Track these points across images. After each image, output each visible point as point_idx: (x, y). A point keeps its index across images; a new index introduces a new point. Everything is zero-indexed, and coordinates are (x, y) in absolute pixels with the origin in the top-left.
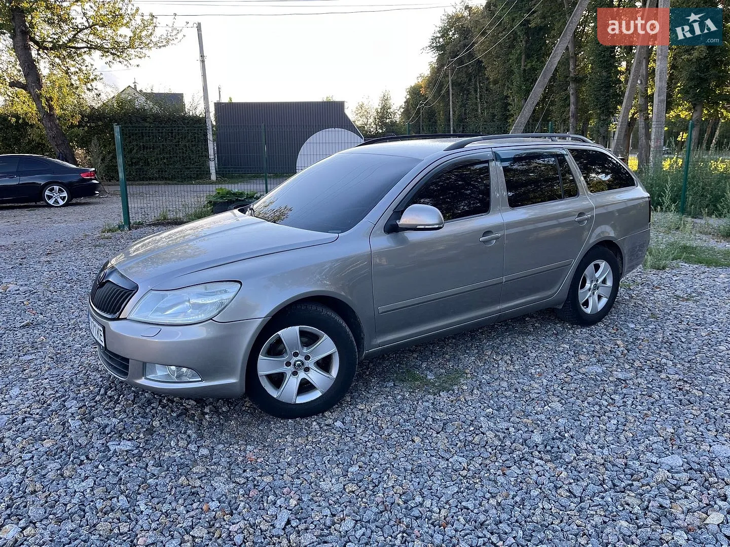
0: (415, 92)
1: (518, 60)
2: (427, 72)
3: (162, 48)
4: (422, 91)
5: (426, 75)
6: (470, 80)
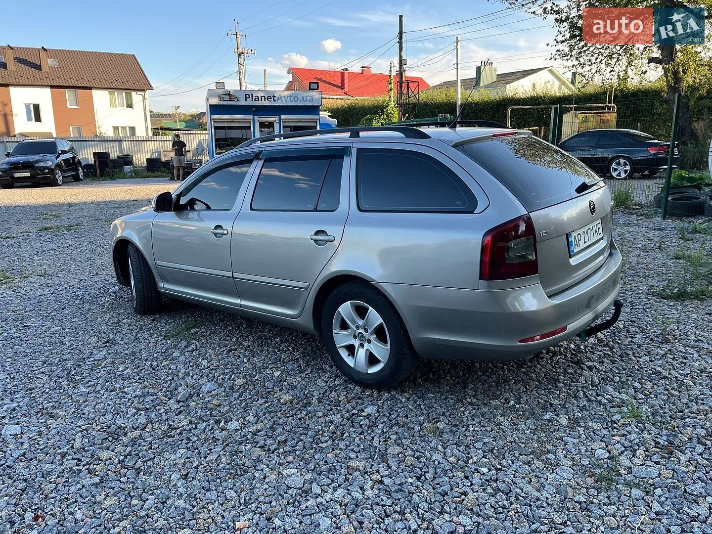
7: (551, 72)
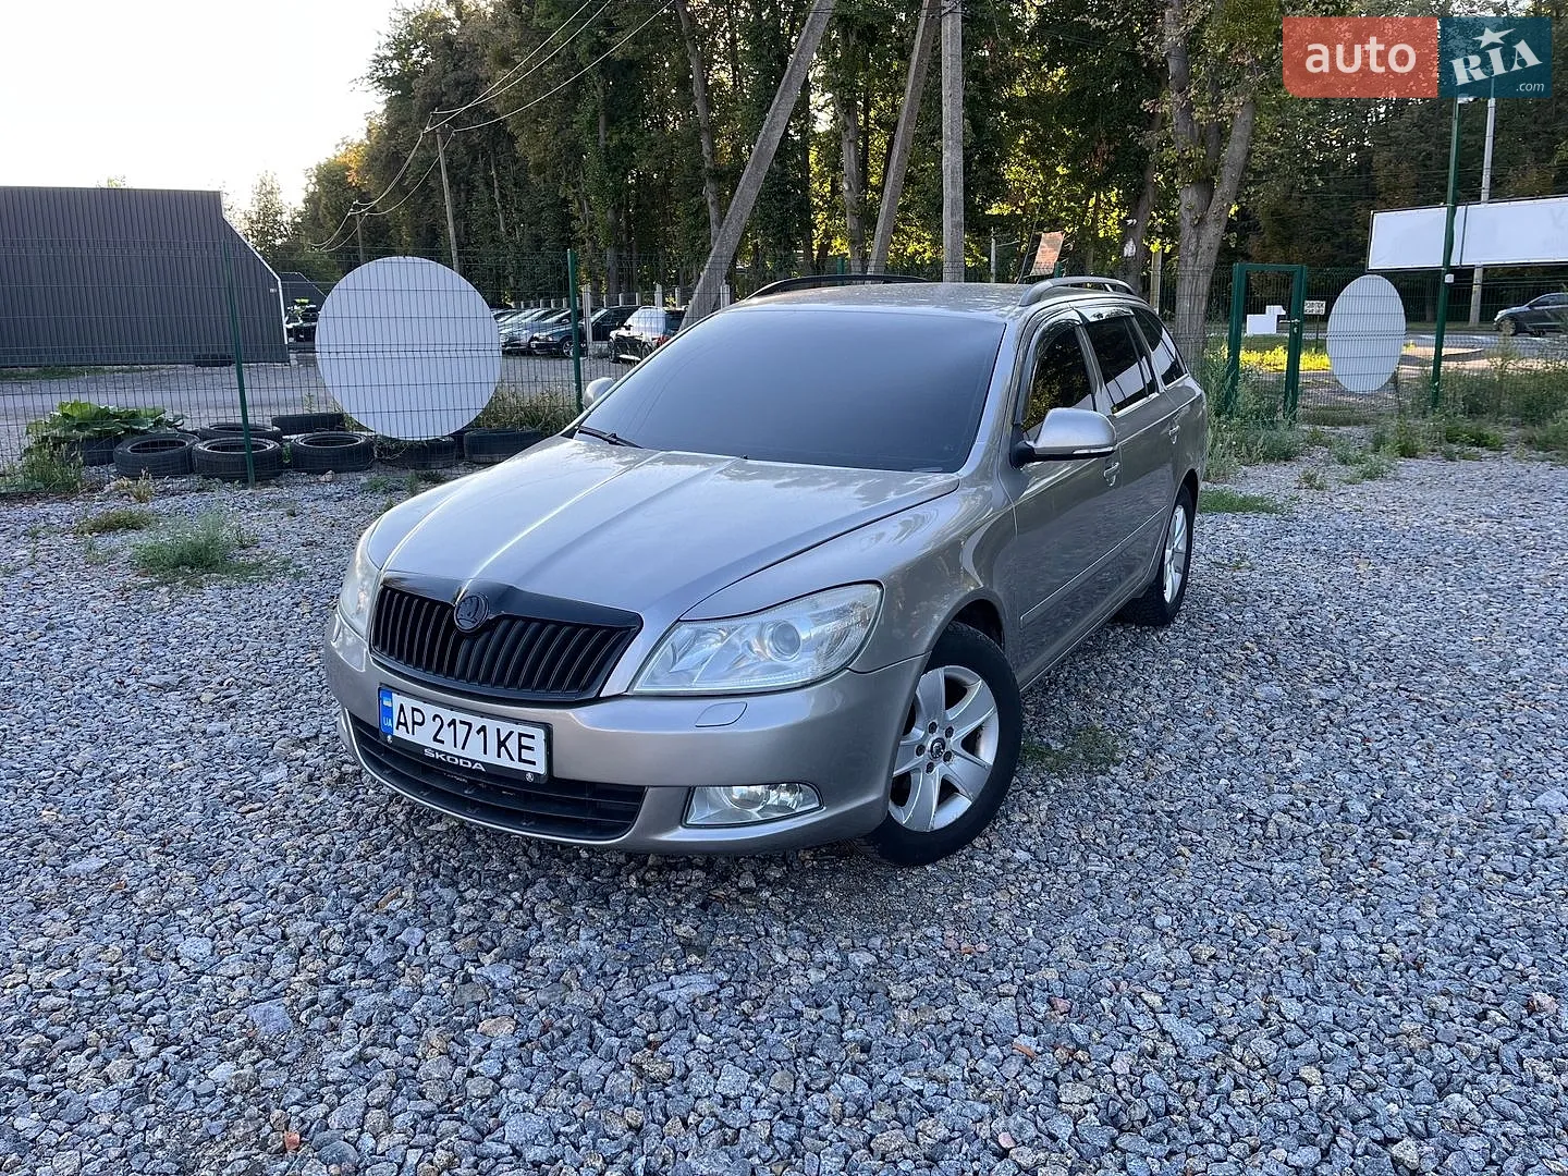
0: (331, 179)
1: (592, 125)
2: (358, 134)
4: (353, 179)
5: (357, 141)
6: (475, 159)
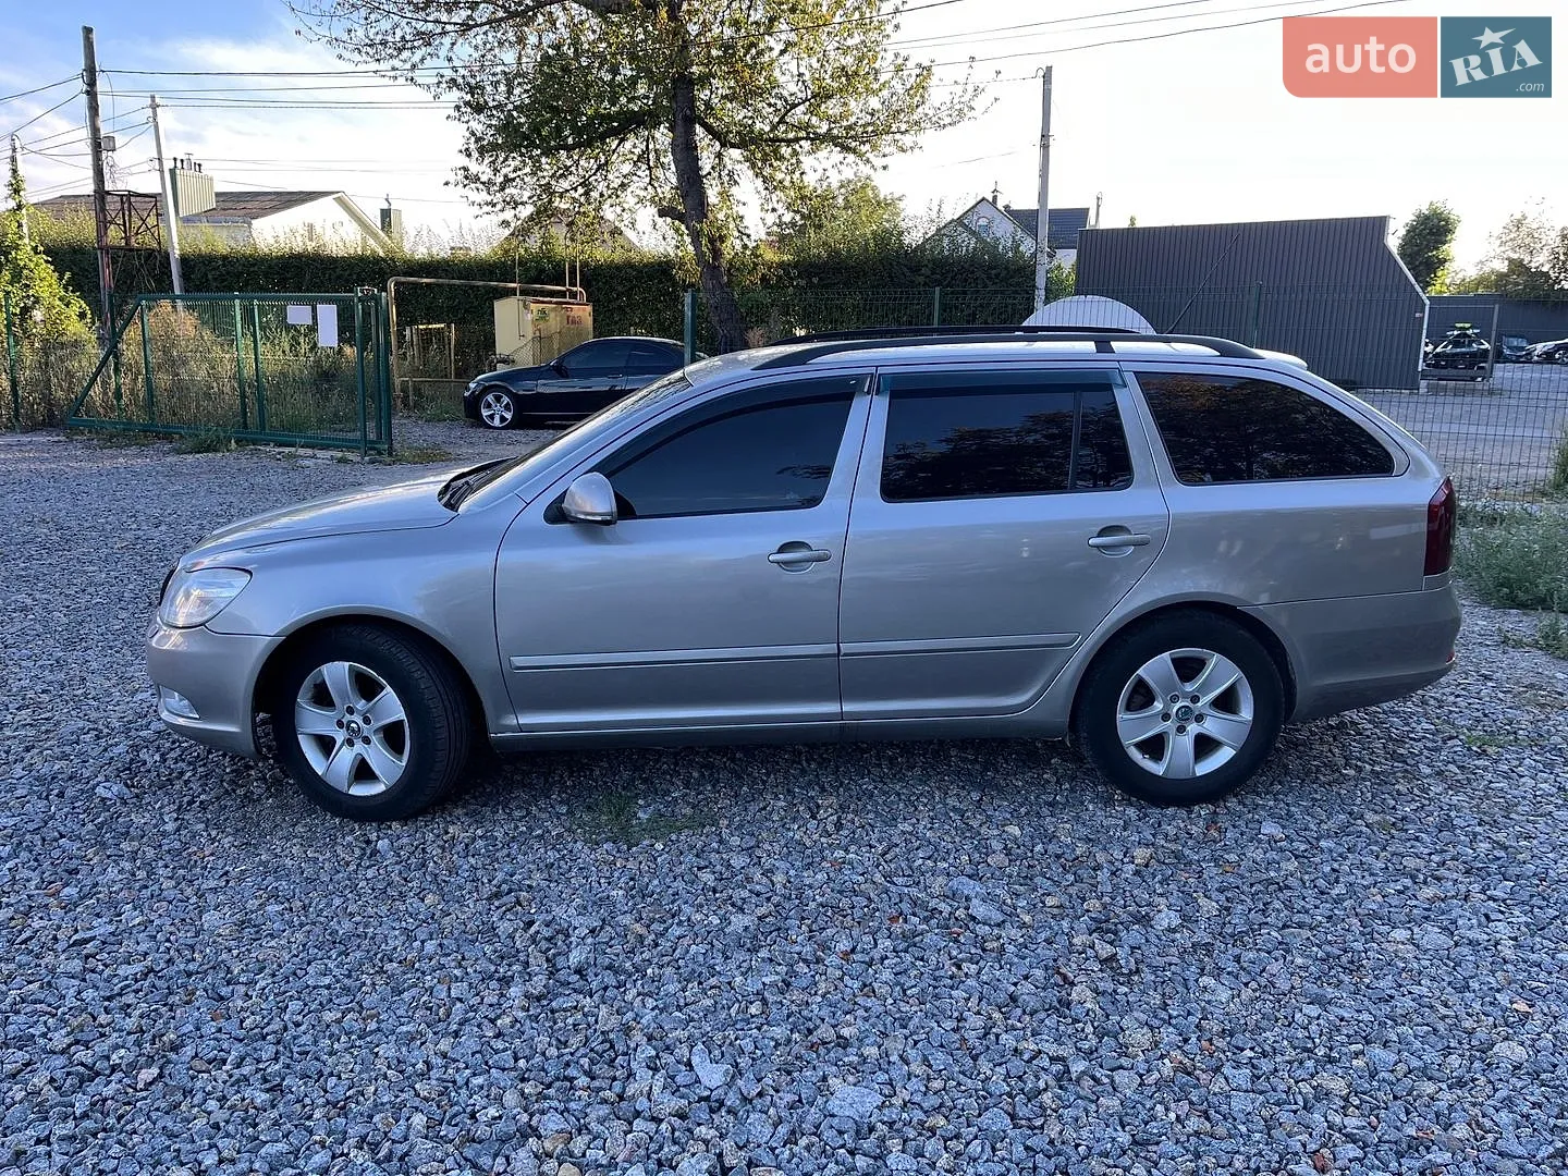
3: (949, 128)
7: (340, 201)
